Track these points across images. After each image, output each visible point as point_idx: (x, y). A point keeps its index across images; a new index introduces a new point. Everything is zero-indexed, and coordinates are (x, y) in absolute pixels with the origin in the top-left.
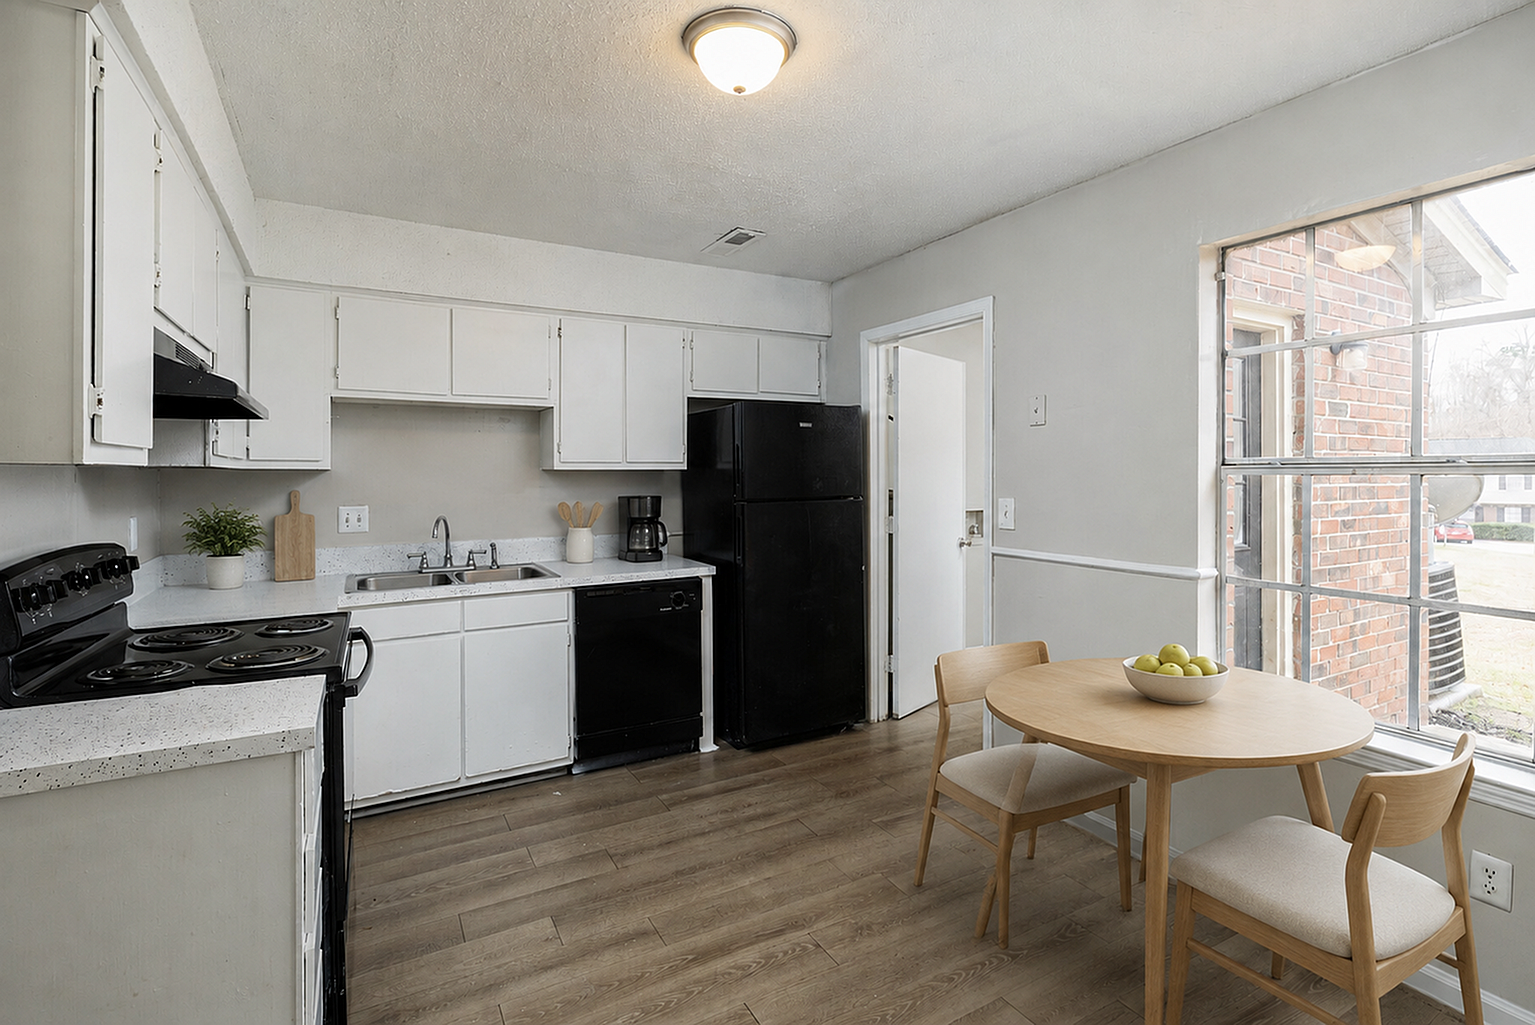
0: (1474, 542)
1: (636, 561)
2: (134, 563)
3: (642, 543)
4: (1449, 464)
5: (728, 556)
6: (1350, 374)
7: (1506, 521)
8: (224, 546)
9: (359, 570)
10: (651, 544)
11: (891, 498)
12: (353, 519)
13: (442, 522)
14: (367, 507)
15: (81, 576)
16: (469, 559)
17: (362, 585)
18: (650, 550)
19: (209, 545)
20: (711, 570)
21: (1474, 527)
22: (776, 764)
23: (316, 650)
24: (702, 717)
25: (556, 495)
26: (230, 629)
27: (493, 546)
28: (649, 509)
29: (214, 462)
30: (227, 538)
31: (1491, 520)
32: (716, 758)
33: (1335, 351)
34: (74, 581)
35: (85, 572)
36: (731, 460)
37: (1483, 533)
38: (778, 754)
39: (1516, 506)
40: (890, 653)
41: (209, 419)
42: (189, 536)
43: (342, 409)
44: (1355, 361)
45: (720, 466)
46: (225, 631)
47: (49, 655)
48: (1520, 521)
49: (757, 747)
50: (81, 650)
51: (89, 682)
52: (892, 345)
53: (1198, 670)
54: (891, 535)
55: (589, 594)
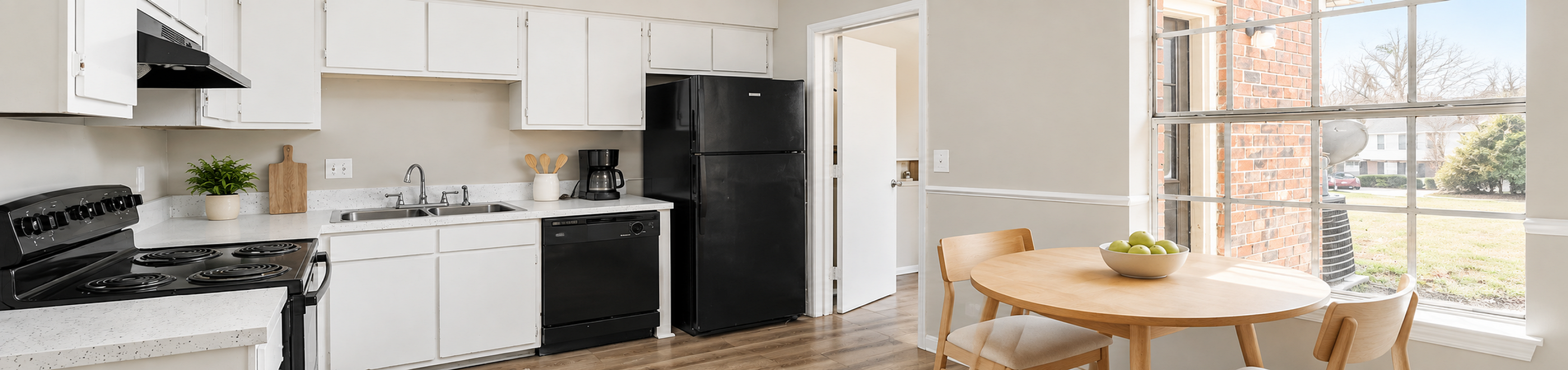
0: (1361, 188)
1: (595, 200)
2: (138, 200)
3: (601, 186)
4: (1340, 112)
5: (685, 195)
6: (1262, 51)
7: (1385, 173)
8: (221, 187)
9: (344, 208)
10: (610, 186)
11: (835, 153)
12: (338, 168)
13: (416, 169)
14: (351, 159)
15: (84, 209)
16: (443, 199)
17: (346, 217)
18: (608, 192)
19: (209, 187)
20: (671, 205)
21: (1359, 178)
22: (726, 346)
23: (281, 268)
24: (659, 313)
25: (523, 149)
26: (213, 250)
27: (465, 188)
28: (607, 161)
29: (204, 123)
30: (224, 183)
31: (1372, 172)
32: (674, 344)
33: (1249, 33)
34: (79, 213)
35: (90, 205)
36: (689, 124)
37: (1368, 182)
38: (728, 339)
39: (1394, 161)
40: (835, 265)
41: (200, 88)
42: (191, 180)
43: (330, 81)
44: (1264, 41)
45: (679, 128)
46: (209, 251)
47: (55, 269)
48: (1397, 174)
49: (706, 333)
50: (85, 265)
51: (88, 289)
52: (837, 35)
53: (1164, 251)
54: (835, 180)
55: (555, 224)
